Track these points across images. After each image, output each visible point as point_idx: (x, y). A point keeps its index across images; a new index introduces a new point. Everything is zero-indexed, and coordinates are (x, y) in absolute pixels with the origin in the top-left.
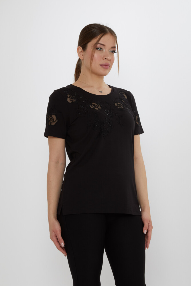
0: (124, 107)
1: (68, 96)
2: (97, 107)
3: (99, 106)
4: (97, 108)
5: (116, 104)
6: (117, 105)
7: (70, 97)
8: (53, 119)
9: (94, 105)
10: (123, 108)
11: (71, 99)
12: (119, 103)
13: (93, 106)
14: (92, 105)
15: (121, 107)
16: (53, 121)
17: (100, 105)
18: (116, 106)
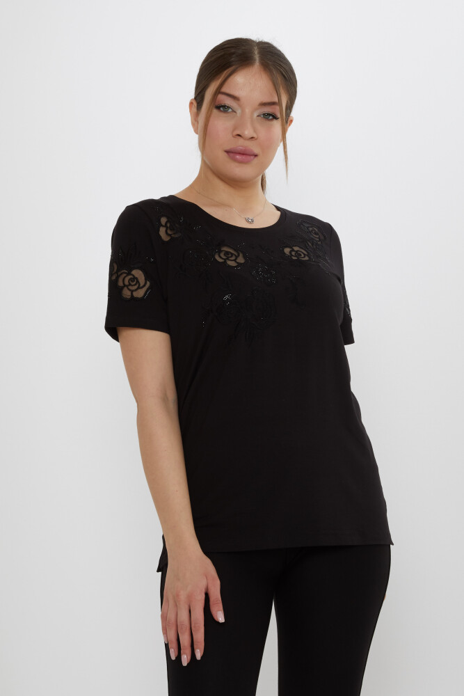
0: (309, 257)
1: (164, 220)
2: (233, 258)
3: (241, 255)
4: (235, 260)
5: (287, 250)
6: (290, 252)
7: (166, 226)
8: (138, 282)
9: (227, 253)
10: (307, 258)
11: (169, 232)
12: (296, 248)
13: (225, 255)
14: (220, 252)
15: (303, 256)
16: (139, 288)
17: (242, 252)
18: (288, 254)
